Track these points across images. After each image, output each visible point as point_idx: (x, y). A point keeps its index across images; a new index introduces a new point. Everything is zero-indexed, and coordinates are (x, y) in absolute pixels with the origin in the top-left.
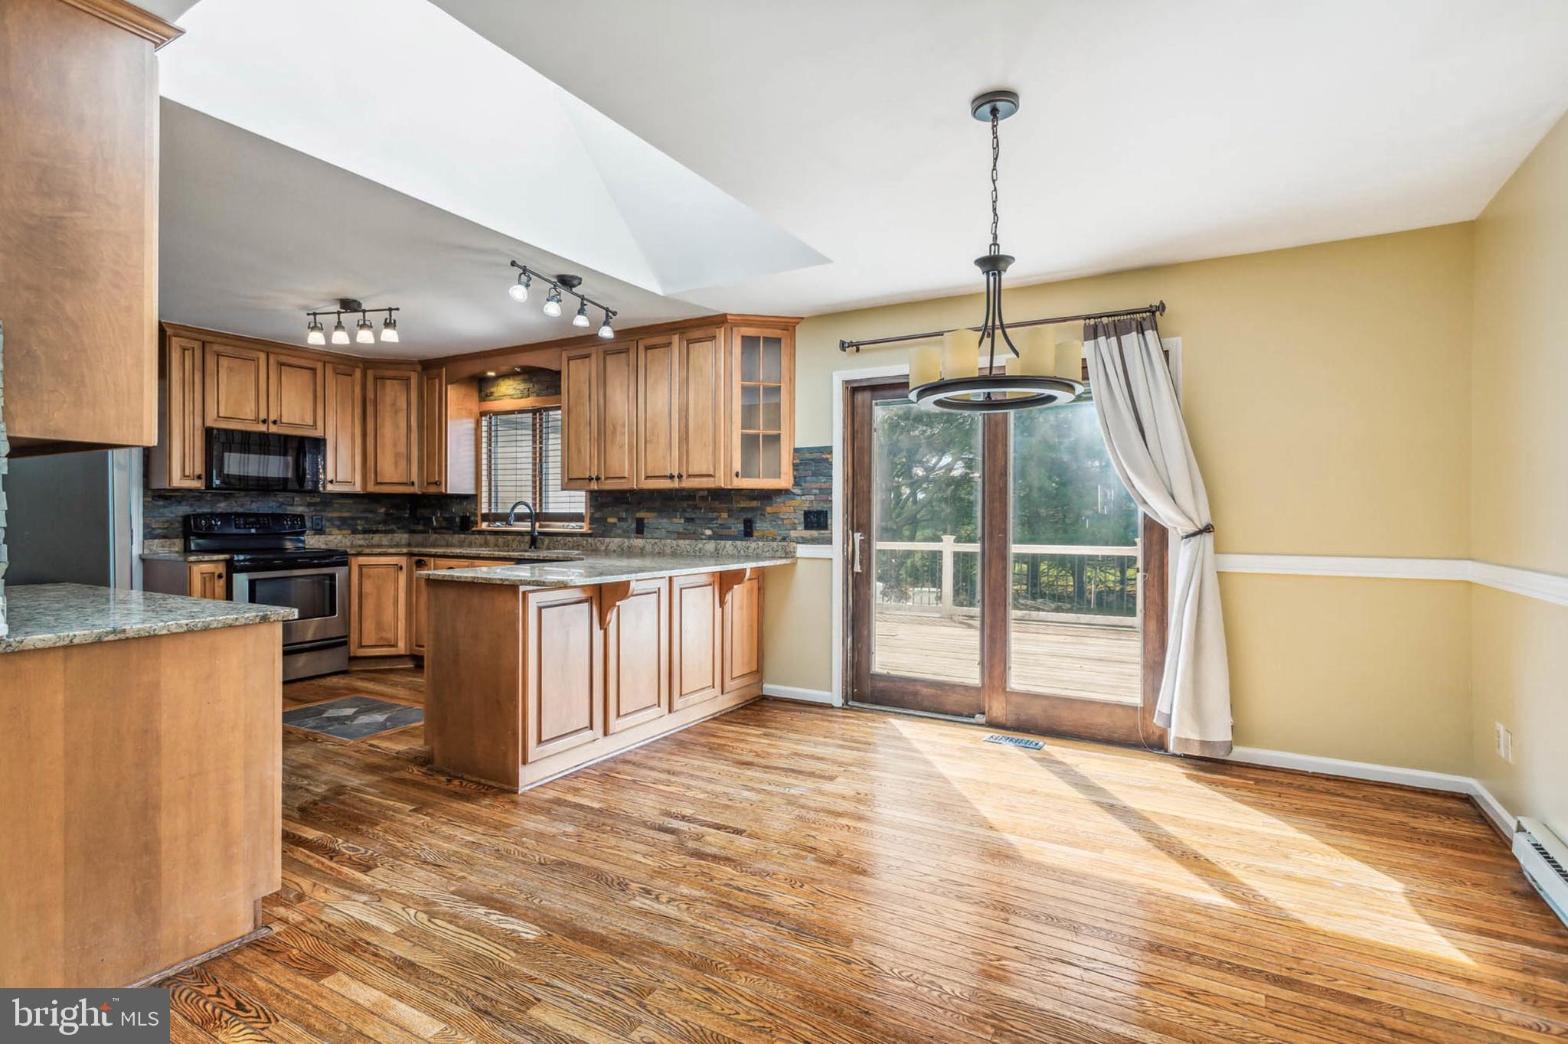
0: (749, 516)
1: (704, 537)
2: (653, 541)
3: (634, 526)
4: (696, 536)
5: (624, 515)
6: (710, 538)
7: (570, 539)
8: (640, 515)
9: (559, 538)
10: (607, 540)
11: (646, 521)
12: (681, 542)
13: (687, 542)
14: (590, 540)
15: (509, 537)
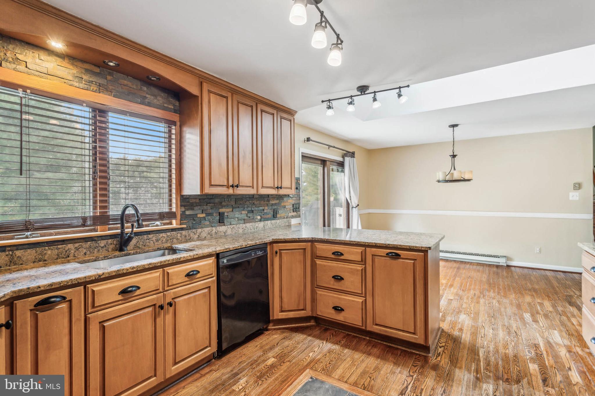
0: (276, 207)
1: (257, 220)
2: (232, 226)
3: (218, 218)
4: (253, 220)
5: (211, 211)
6: (260, 221)
7: (164, 235)
8: (221, 210)
9: (150, 236)
10: (199, 230)
11: (226, 214)
12: (248, 225)
13: (251, 224)
14: (184, 232)
15: (70, 246)
